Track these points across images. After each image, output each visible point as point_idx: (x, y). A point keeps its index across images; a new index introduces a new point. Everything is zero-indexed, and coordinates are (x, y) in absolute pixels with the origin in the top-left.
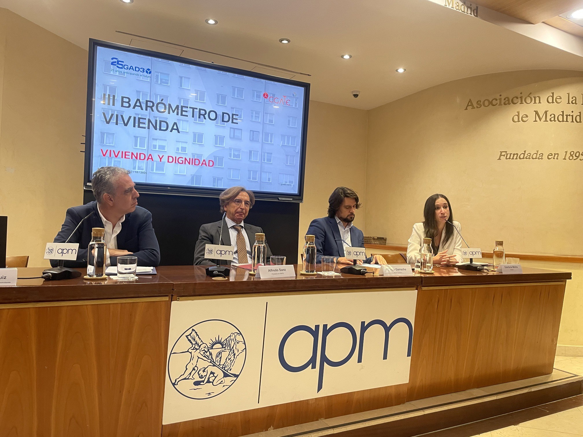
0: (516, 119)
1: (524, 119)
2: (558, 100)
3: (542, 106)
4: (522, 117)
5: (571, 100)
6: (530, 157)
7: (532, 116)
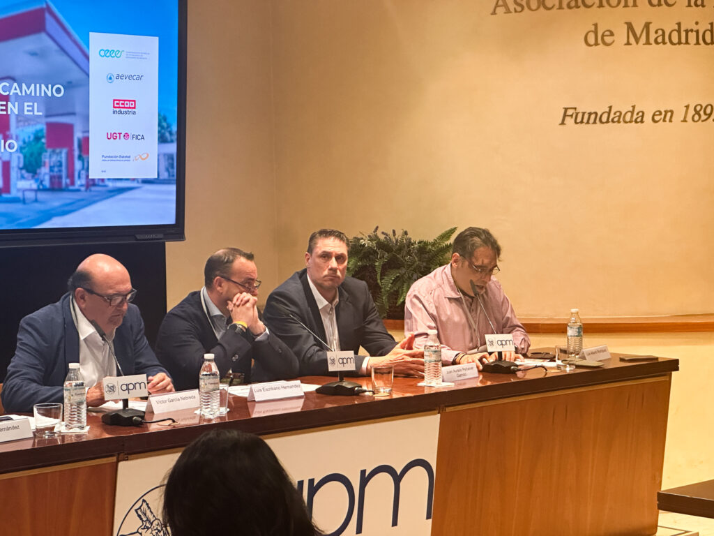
0: (591, 40)
1: (608, 40)
3: (640, 13)
4: (603, 36)
6: (619, 118)
7: (621, 34)
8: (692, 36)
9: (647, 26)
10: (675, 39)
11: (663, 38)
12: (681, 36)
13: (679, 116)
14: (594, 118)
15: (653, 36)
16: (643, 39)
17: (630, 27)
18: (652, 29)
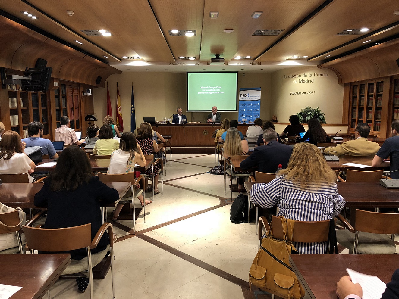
0: (294, 82)
2: (306, 76)
3: (301, 78)
4: (296, 82)
5: (310, 75)
6: (298, 94)
7: (298, 81)
8: (309, 81)
9: (302, 80)
10: (307, 82)
11: (305, 82)
12: (308, 81)
13: (307, 93)
14: (294, 94)
15: (303, 81)
16: (302, 82)
17: (300, 80)
18: (303, 80)
